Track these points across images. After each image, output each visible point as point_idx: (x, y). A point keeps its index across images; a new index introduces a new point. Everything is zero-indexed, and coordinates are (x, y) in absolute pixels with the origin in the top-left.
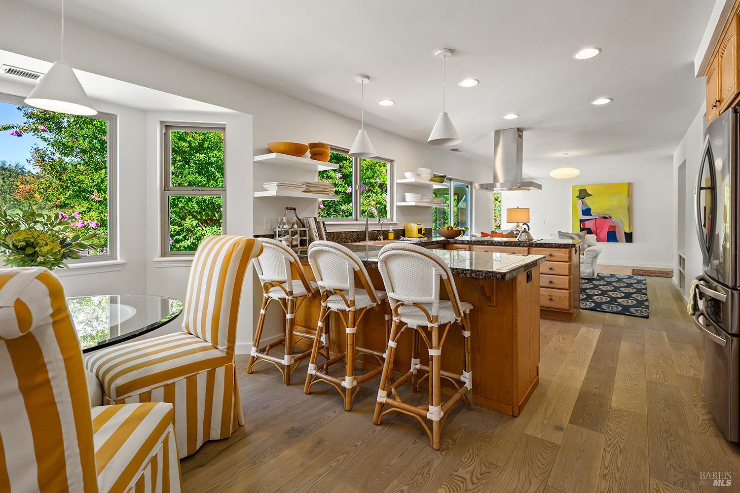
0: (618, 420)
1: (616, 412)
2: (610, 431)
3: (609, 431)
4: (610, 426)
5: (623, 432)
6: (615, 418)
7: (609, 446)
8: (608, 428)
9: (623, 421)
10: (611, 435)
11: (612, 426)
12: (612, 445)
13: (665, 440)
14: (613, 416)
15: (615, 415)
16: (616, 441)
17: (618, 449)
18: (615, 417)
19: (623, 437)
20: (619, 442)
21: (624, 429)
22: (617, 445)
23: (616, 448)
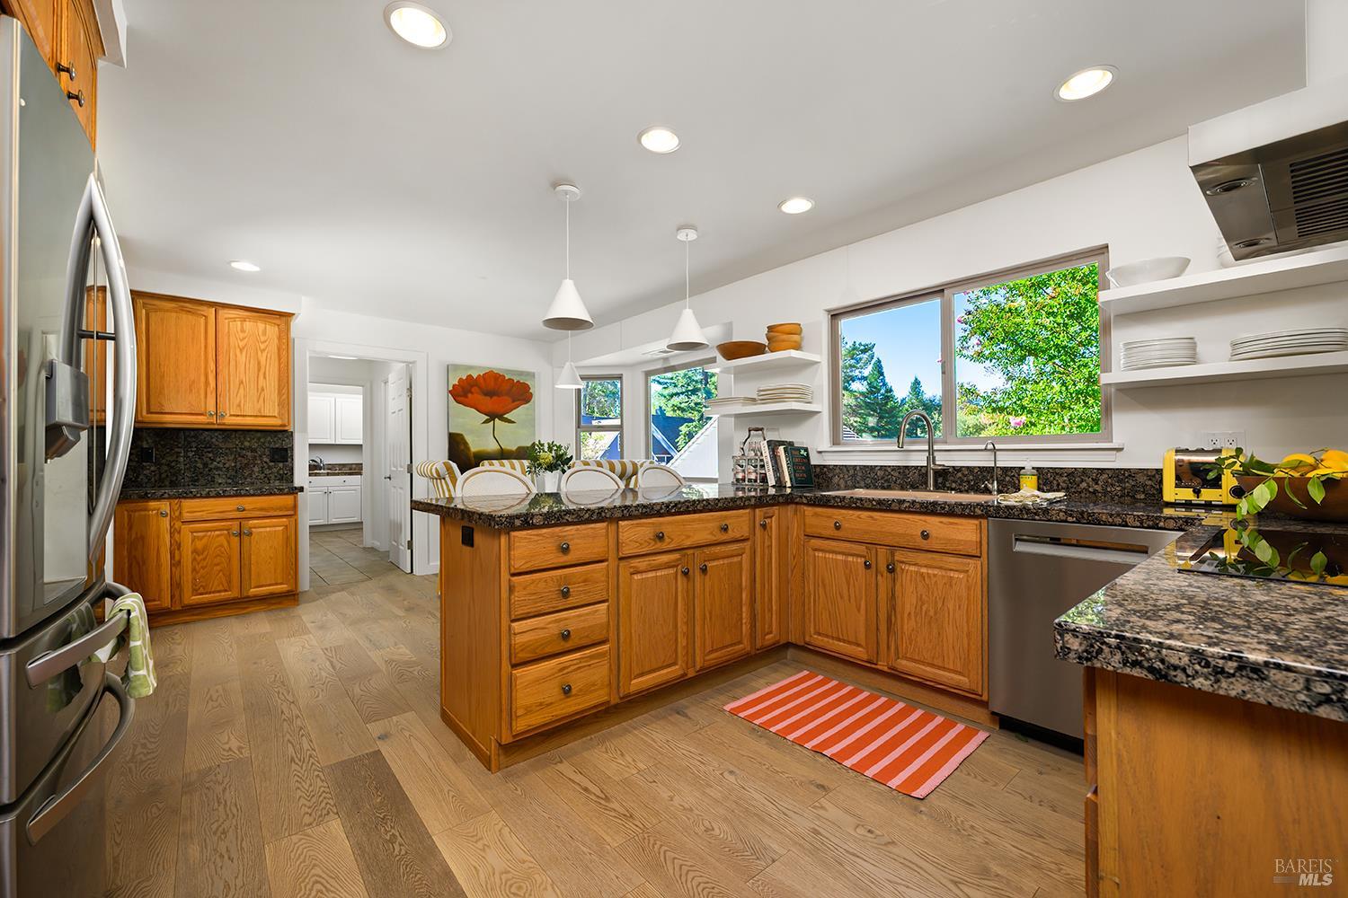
0: (314, 800)
1: (325, 812)
2: (318, 776)
3: (321, 774)
4: (322, 781)
5: (300, 786)
6: (321, 798)
7: (310, 756)
8: (323, 778)
9: (306, 802)
10: (315, 770)
11: (320, 783)
12: (306, 760)
13: (228, 815)
14: (325, 801)
15: (323, 805)
16: (304, 768)
17: (297, 761)
18: (322, 801)
19: (296, 778)
20: (299, 769)
21: (298, 791)
22: (300, 764)
23: (300, 760)
